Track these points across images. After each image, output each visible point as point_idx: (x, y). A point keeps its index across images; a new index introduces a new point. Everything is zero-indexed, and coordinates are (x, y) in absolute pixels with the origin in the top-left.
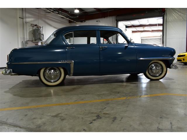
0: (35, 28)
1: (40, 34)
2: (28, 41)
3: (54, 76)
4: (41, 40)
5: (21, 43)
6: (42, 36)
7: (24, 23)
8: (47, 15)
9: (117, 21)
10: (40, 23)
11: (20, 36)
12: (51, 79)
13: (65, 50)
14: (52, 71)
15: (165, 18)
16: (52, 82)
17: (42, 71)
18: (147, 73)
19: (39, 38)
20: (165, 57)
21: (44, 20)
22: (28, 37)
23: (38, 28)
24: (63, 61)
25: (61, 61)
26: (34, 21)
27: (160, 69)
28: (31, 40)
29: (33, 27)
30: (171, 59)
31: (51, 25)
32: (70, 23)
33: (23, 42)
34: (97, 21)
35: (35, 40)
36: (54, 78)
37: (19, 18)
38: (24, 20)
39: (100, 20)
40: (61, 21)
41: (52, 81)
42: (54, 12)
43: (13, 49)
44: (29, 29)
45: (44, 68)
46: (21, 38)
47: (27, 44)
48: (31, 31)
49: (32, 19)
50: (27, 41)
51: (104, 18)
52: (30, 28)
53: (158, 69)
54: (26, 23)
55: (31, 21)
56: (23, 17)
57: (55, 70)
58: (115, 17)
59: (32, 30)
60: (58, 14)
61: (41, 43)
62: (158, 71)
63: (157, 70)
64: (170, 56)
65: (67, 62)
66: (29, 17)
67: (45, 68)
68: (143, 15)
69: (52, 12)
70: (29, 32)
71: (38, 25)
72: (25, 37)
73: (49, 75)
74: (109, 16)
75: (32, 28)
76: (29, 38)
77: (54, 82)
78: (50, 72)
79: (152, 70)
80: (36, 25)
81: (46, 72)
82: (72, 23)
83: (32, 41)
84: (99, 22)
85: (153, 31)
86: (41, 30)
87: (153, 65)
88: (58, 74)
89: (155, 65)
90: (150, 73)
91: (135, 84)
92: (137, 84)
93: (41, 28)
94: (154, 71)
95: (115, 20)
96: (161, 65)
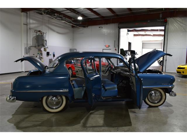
0: (39, 33)
1: (43, 40)
2: (32, 46)
3: (56, 103)
4: (44, 46)
5: (24, 49)
6: (45, 42)
7: (28, 29)
8: (52, 21)
9: (119, 28)
10: (44, 29)
11: (24, 41)
13: (67, 77)
15: (167, 28)
16: (53, 109)
17: (45, 98)
18: (147, 100)
19: (42, 43)
20: (164, 85)
21: (48, 25)
22: (31, 43)
23: (41, 33)
24: (65, 90)
25: (63, 90)
26: (37, 27)
28: (34, 45)
29: (37, 33)
30: (170, 87)
31: (54, 31)
32: (73, 28)
33: (26, 48)
34: (100, 27)
35: (38, 46)
37: (24, 24)
38: (29, 26)
39: (103, 26)
40: (64, 26)
42: (58, 18)
45: (47, 96)
46: (24, 44)
47: (31, 49)
48: (34, 37)
49: (36, 25)
50: (30, 47)
51: (107, 24)
52: (34, 34)
53: (157, 95)
54: (30, 29)
55: (35, 27)
56: (27, 23)
58: (118, 24)
59: (35, 35)
60: (62, 20)
61: (43, 48)
63: (157, 97)
64: (170, 84)
66: (33, 23)
68: (145, 23)
69: (55, 18)
70: (33, 38)
71: (41, 31)
72: (29, 43)
74: (112, 23)
75: (35, 34)
76: (32, 44)
77: (56, 109)
79: (152, 97)
80: (39, 31)
81: (48, 98)
82: (75, 28)
83: (35, 47)
84: (101, 28)
85: (154, 35)
86: (44, 36)
87: (153, 92)
88: (60, 100)
89: (155, 92)
90: (150, 100)
91: (135, 112)
92: (137, 113)
93: (45, 34)
94: (154, 98)
95: (118, 27)
96: (160, 92)
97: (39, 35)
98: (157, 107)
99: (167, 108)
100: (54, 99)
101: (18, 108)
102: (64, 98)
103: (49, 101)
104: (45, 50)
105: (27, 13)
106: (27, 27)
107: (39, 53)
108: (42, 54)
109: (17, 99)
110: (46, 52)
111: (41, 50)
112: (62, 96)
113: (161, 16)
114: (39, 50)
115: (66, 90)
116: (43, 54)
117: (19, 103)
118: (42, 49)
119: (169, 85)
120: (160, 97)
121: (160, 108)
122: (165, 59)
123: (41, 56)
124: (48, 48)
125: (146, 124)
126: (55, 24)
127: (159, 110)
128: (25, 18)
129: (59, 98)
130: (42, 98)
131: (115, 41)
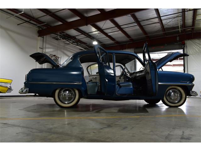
0: (54, 58)
3: (68, 98)
8: (67, 47)
10: (59, 54)
12: (66, 100)
14: (67, 92)
15: (185, 51)
16: (66, 104)
17: (57, 91)
18: (165, 99)
20: (183, 83)
21: (63, 50)
23: (56, 58)
24: (78, 83)
25: (76, 82)
26: (53, 51)
27: (179, 95)
29: (52, 57)
30: (190, 85)
36: (69, 100)
37: (40, 48)
38: (44, 50)
41: (66, 102)
42: (73, 43)
43: (32, 69)
49: (52, 50)
53: (176, 95)
55: (51, 52)
56: (43, 47)
57: (70, 91)
58: (134, 49)
60: (77, 45)
62: (176, 97)
64: (189, 82)
66: (49, 48)
67: (60, 89)
68: (162, 47)
69: (72, 43)
73: (63, 96)
74: (128, 48)
77: (68, 104)
78: (64, 93)
80: (55, 56)
81: (61, 93)
85: (174, 65)
86: (59, 60)
89: (173, 91)
94: (173, 98)
96: (179, 91)
98: (177, 107)
102: (77, 92)
105: (43, 38)
113: (178, 39)
120: (179, 97)
126: (69, 50)
128: (41, 42)
131: (131, 67)
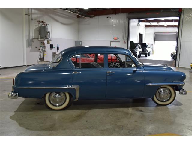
0: (41, 24)
1: (46, 31)
2: (34, 39)
3: (59, 99)
4: (47, 38)
5: (26, 41)
6: (48, 34)
7: (30, 19)
9: (129, 19)
10: (46, 19)
11: (26, 33)
13: (71, 73)
15: (182, 18)
16: (56, 106)
17: (47, 95)
18: (155, 98)
19: (45, 35)
21: (51, 15)
22: (33, 35)
25: (66, 86)
26: (40, 17)
28: (36, 38)
29: (39, 23)
30: (181, 84)
31: (58, 21)
32: (78, 18)
33: (28, 40)
34: (107, 18)
35: (41, 38)
36: (60, 102)
37: (25, 14)
38: (31, 16)
39: (111, 16)
40: (68, 16)
44: (35, 26)
45: (50, 93)
46: (26, 36)
47: (33, 42)
48: (37, 28)
49: (39, 15)
50: (32, 39)
51: (116, 14)
52: (35, 24)
53: (166, 93)
54: (32, 19)
55: (37, 18)
58: (127, 14)
59: (38, 26)
60: (66, 9)
61: (47, 41)
63: (166, 95)
65: (73, 87)
66: (35, 13)
68: (158, 14)
70: (35, 30)
71: (44, 22)
72: (31, 35)
74: (121, 13)
75: (38, 25)
76: (35, 36)
77: (59, 106)
79: (160, 95)
80: (42, 22)
81: (51, 95)
82: (80, 18)
83: (38, 39)
84: (109, 18)
85: (168, 26)
86: (47, 27)
87: (162, 90)
88: (63, 97)
89: (164, 89)
90: (158, 98)
91: (141, 111)
92: (143, 112)
93: (48, 25)
94: (162, 96)
95: (127, 18)
96: (170, 90)
97: (42, 26)
98: (166, 105)
99: (176, 107)
100: (57, 96)
101: (21, 105)
103: (52, 98)
104: (48, 42)
106: (29, 17)
107: (42, 45)
108: (44, 47)
109: (19, 96)
110: (49, 45)
111: (43, 42)
112: (65, 93)
114: (42, 42)
115: (70, 86)
116: (46, 47)
117: (22, 99)
118: (45, 42)
119: (179, 82)
120: (169, 95)
121: (169, 106)
122: (179, 53)
123: (44, 49)
124: (51, 40)
125: (152, 123)
127: (168, 108)
129: (62, 95)
130: (45, 95)
131: (124, 33)
